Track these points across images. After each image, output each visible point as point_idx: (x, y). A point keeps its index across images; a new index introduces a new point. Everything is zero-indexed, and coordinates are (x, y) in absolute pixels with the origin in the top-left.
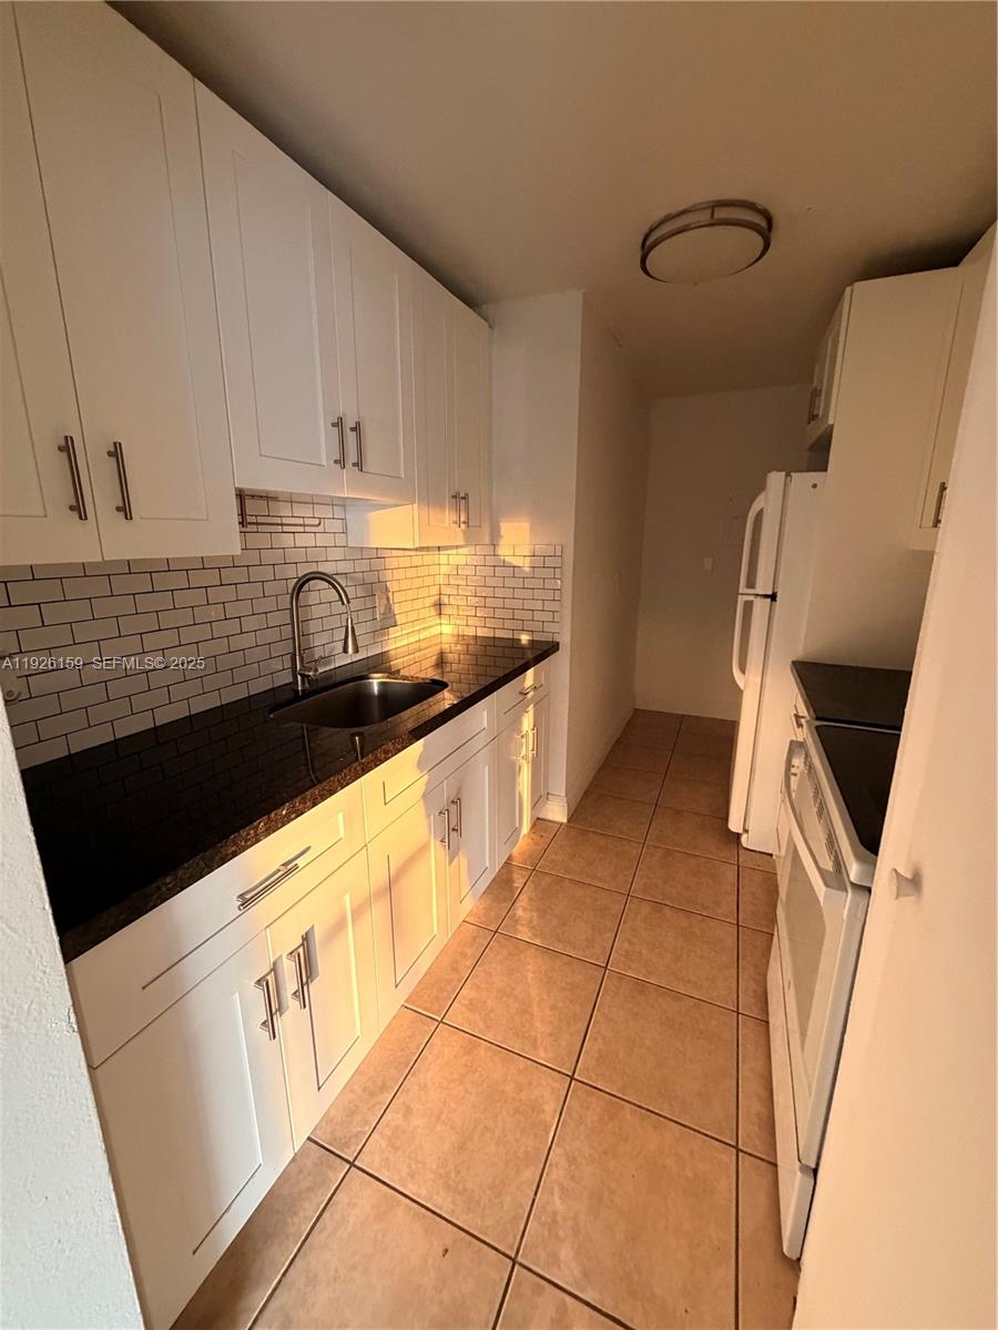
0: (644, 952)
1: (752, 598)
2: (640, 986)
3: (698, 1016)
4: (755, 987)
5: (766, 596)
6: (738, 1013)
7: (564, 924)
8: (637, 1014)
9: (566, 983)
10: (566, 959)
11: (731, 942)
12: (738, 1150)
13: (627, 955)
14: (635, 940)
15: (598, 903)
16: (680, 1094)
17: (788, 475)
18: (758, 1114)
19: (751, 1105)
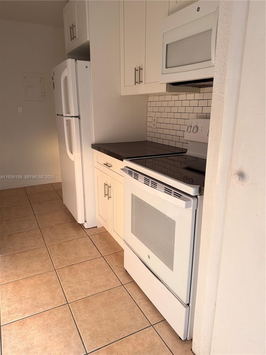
0: (78, 287)
1: (69, 118)
2: (86, 300)
3: (112, 295)
4: (122, 273)
5: (76, 117)
6: (123, 285)
7: (35, 299)
8: (93, 311)
9: (56, 321)
10: (47, 313)
11: (104, 263)
12: (152, 325)
13: (72, 292)
14: (71, 285)
15: (44, 281)
16: (126, 325)
17: (76, 61)
18: (150, 311)
19: (146, 309)
